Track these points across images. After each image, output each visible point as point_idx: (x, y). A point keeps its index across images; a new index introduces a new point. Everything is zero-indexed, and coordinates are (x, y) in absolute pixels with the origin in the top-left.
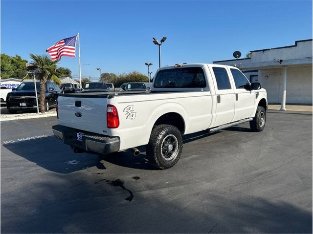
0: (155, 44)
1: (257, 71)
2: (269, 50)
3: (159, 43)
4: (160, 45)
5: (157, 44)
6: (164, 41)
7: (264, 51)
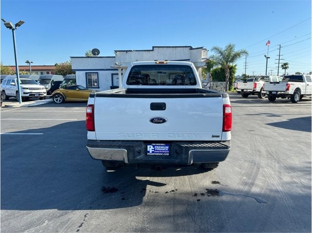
0: (8, 27)
1: (117, 70)
2: (131, 51)
3: (14, 27)
4: (13, 30)
5: (11, 27)
6: (19, 26)
7: (127, 51)
